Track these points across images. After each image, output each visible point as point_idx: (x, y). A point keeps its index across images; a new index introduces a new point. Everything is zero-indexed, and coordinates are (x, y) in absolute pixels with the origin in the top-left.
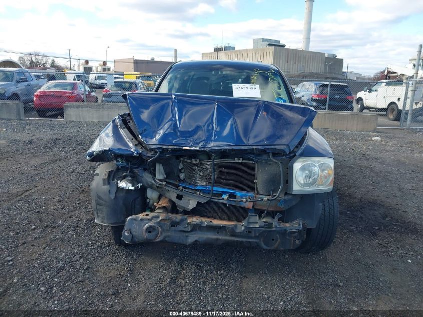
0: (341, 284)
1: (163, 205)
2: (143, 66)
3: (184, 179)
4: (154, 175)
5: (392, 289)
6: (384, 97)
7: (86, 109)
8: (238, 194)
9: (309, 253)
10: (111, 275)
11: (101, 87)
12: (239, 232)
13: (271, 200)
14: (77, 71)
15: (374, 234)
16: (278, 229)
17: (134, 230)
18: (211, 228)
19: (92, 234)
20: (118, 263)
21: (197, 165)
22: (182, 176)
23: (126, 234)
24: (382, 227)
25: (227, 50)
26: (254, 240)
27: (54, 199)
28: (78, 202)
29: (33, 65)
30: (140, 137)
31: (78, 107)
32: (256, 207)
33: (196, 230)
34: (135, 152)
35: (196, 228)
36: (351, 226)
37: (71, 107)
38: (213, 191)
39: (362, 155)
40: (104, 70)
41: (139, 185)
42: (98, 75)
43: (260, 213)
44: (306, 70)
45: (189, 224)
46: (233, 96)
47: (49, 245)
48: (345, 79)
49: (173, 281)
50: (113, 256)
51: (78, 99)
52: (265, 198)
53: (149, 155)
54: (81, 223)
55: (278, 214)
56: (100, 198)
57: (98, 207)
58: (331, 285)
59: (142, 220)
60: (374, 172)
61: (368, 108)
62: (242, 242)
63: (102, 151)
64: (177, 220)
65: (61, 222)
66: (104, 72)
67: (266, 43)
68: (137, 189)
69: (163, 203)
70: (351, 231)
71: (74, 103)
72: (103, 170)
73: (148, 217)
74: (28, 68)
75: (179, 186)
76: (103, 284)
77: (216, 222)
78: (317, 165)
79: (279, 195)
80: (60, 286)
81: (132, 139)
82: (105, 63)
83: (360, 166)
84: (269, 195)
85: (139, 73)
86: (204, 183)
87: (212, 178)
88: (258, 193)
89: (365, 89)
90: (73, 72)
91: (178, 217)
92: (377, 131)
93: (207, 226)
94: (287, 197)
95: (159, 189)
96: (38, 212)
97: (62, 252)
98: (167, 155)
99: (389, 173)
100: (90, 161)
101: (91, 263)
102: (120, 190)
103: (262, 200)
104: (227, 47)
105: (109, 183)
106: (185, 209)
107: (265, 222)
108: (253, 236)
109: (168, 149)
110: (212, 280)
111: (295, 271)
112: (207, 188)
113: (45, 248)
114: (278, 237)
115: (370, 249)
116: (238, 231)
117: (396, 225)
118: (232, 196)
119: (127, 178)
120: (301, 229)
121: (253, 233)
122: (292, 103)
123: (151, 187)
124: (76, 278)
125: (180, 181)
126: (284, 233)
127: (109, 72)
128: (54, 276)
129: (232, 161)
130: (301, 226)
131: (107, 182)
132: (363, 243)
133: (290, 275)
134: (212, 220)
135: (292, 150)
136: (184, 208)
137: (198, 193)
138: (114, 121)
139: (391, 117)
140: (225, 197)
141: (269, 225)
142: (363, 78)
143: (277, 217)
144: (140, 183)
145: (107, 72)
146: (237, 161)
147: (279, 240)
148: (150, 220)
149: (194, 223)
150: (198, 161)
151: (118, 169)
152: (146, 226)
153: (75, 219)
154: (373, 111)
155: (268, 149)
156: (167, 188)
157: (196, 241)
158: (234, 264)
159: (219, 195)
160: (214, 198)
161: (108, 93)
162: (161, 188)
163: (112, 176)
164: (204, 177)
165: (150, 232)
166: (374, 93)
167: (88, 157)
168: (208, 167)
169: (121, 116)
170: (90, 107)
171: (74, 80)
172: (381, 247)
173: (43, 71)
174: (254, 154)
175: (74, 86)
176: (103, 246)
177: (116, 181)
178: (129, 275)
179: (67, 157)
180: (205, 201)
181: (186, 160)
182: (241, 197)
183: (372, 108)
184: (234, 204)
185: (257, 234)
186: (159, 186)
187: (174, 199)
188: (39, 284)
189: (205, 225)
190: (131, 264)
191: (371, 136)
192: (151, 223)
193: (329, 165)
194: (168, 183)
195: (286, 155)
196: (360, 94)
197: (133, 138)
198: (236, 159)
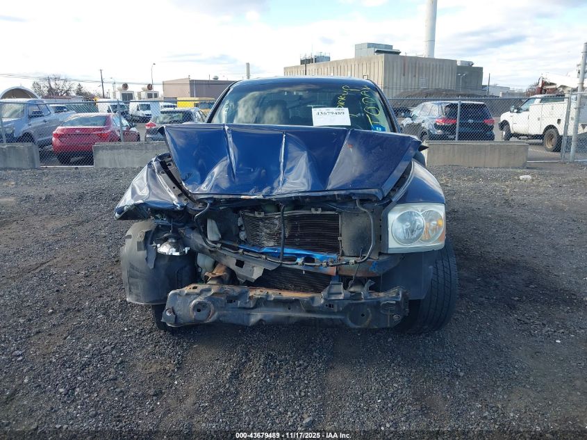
0: (462, 374)
1: (218, 274)
2: (203, 89)
3: (246, 239)
4: (205, 235)
5: (532, 379)
6: (539, 119)
7: (123, 151)
8: (317, 256)
9: (420, 334)
10: (153, 370)
11: (145, 119)
12: (316, 307)
13: (360, 263)
14: (112, 99)
15: (512, 307)
16: (367, 301)
17: (178, 308)
18: (280, 302)
19: (128, 318)
20: (162, 354)
21: (261, 219)
22: (243, 235)
23: (168, 314)
24: (524, 297)
25: (318, 61)
26: (338, 317)
27: (78, 273)
28: (111, 277)
29: (52, 93)
30: (184, 184)
31: (112, 148)
32: (340, 273)
33: (261, 306)
34: (179, 205)
35: (260, 303)
36: (481, 297)
37: (103, 148)
38: (284, 253)
39: (504, 201)
40: (150, 96)
41: (186, 250)
42: (141, 103)
43: (346, 280)
44: (430, 85)
45: (250, 298)
46: (312, 125)
47: (71, 333)
48: (485, 96)
49: (235, 375)
50: (155, 346)
51: (113, 138)
52: (352, 260)
53: (197, 208)
54: (114, 304)
55: (370, 280)
56: (133, 269)
57: (132, 280)
58: (448, 376)
59: (187, 294)
60: (518, 223)
61: (517, 135)
62: (322, 319)
63: (135, 205)
64: (235, 294)
65: (87, 303)
66: (149, 100)
67: (373, 50)
68: (183, 256)
69: (219, 272)
70: (481, 304)
71: (107, 144)
72: (137, 230)
73: (196, 291)
74: (46, 97)
75: (239, 249)
76: (142, 382)
77: (287, 295)
78: (421, 214)
79: (369, 256)
80: (85, 386)
81: (174, 188)
82: (150, 87)
83: (499, 216)
84: (358, 257)
85: (197, 99)
86: (272, 244)
87: (282, 236)
88: (343, 255)
89: (512, 109)
90: (107, 100)
91: (236, 290)
92: (527, 167)
93: (274, 299)
94: (381, 258)
95: (213, 254)
96: (57, 291)
97: (88, 342)
98: (221, 208)
99: (540, 224)
100: (120, 219)
101: (125, 355)
102: (160, 256)
103: (348, 263)
104: (318, 57)
105: (146, 248)
106: (248, 279)
107: (351, 292)
108: (336, 311)
109: (221, 199)
110: (287, 373)
111: (399, 359)
112: (275, 249)
113: (65, 338)
114: (370, 311)
115: (504, 327)
116: (316, 305)
117: (543, 294)
118: (309, 259)
119: (170, 241)
120: (400, 300)
121: (336, 306)
122: (394, 131)
123: (202, 251)
124: (106, 376)
125: (240, 242)
126: (377, 306)
127: (156, 99)
128: (77, 373)
129: (307, 212)
130: (401, 295)
131: (143, 247)
132: (496, 319)
133: (393, 365)
134: (282, 292)
135: (386, 194)
136: (247, 277)
137: (264, 257)
138: (150, 164)
139: (550, 146)
140: (300, 261)
141: (356, 296)
142: (513, 94)
143: (367, 286)
144: (188, 247)
145: (153, 99)
146: (313, 212)
147: (371, 315)
148: (199, 294)
149: (257, 296)
150: (262, 215)
151: (158, 229)
152: (194, 302)
153: (106, 299)
154: (524, 139)
155: (354, 194)
156: (222, 252)
157: (261, 320)
158: (318, 351)
159: (293, 258)
160: (286, 263)
161: (154, 127)
162: (215, 252)
163: (151, 238)
164: (271, 236)
165: (199, 311)
166: (524, 114)
167: (117, 215)
168: (276, 222)
169: (160, 157)
170: (128, 148)
171: (109, 111)
172: (521, 324)
173: (66, 101)
174: (335, 201)
175: (106, 120)
176: (143, 334)
177: (154, 244)
178: (176, 370)
179: (97, 217)
180: (274, 268)
181: (246, 214)
182: (321, 260)
183: (523, 135)
184: (311, 270)
185: (341, 309)
186: (213, 249)
187: (233, 266)
188: (57, 385)
189: (272, 299)
190: (179, 355)
191: (518, 174)
192: (200, 299)
193: (437, 213)
194: (223, 245)
195: (378, 201)
196: (506, 116)
197: (174, 186)
198: (313, 209)
